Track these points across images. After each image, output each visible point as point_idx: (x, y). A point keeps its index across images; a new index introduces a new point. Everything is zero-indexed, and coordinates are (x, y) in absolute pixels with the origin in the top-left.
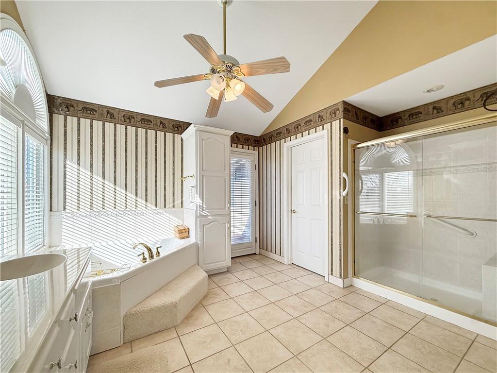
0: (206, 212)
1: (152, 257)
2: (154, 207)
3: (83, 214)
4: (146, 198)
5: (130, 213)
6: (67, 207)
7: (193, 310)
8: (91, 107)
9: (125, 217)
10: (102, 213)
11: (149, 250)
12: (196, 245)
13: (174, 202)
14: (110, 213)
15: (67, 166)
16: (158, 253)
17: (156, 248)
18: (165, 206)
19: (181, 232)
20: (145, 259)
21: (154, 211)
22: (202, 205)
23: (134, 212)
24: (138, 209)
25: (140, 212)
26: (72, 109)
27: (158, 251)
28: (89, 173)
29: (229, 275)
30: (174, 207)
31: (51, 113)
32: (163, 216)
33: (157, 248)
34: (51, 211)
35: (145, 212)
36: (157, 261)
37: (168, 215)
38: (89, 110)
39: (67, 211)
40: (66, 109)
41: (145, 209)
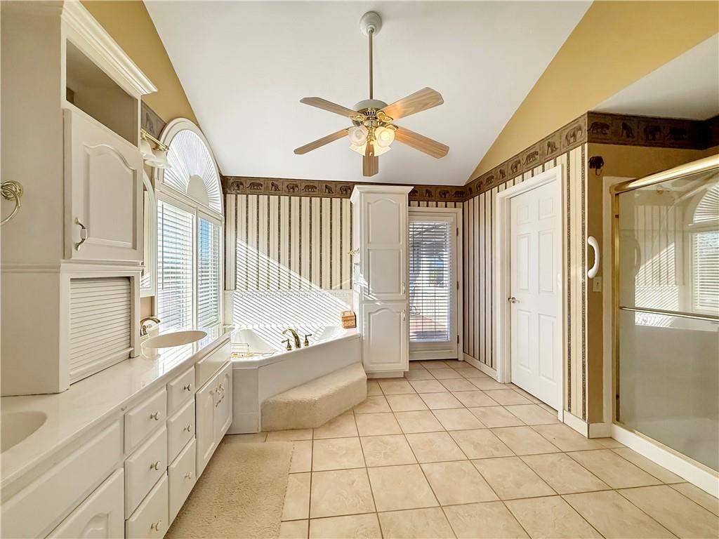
0: (372, 297)
1: (298, 345)
2: (318, 288)
3: (251, 294)
4: (311, 278)
5: (293, 295)
6: (238, 287)
7: (340, 415)
8: (258, 182)
9: (288, 299)
10: (267, 293)
11: (297, 337)
12: (359, 337)
13: (341, 282)
14: (274, 294)
15: (238, 245)
16: (307, 342)
17: (304, 335)
18: (331, 287)
19: (345, 319)
20: (289, 346)
21: (319, 293)
22: (367, 287)
23: (297, 293)
24: (302, 290)
25: (303, 294)
26: (241, 186)
27: (306, 339)
28: (256, 251)
29: (405, 383)
30: (341, 288)
31: (225, 193)
32: (328, 298)
33: (306, 336)
34: (225, 289)
35: (309, 294)
36: (304, 351)
37: (334, 298)
38: (256, 186)
39: (237, 290)
40: (237, 188)
41: (308, 290)
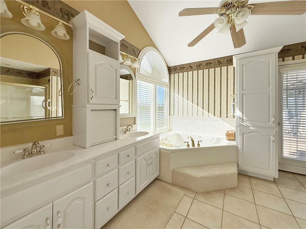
0: (245, 124)
1: (193, 145)
2: (213, 116)
3: (180, 118)
4: (209, 111)
6: (175, 114)
9: (197, 121)
10: (187, 118)
11: (193, 141)
12: (236, 148)
13: (227, 113)
14: (190, 118)
15: (175, 96)
16: (199, 145)
17: (198, 141)
18: (221, 116)
19: (228, 135)
20: (188, 145)
21: (213, 119)
22: (242, 117)
23: (201, 118)
24: (204, 116)
25: (205, 119)
26: (176, 70)
28: (182, 98)
29: (274, 185)
30: (227, 117)
31: (170, 74)
32: (219, 122)
34: (170, 115)
36: (196, 149)
37: (223, 122)
40: (174, 71)
41: (207, 117)
